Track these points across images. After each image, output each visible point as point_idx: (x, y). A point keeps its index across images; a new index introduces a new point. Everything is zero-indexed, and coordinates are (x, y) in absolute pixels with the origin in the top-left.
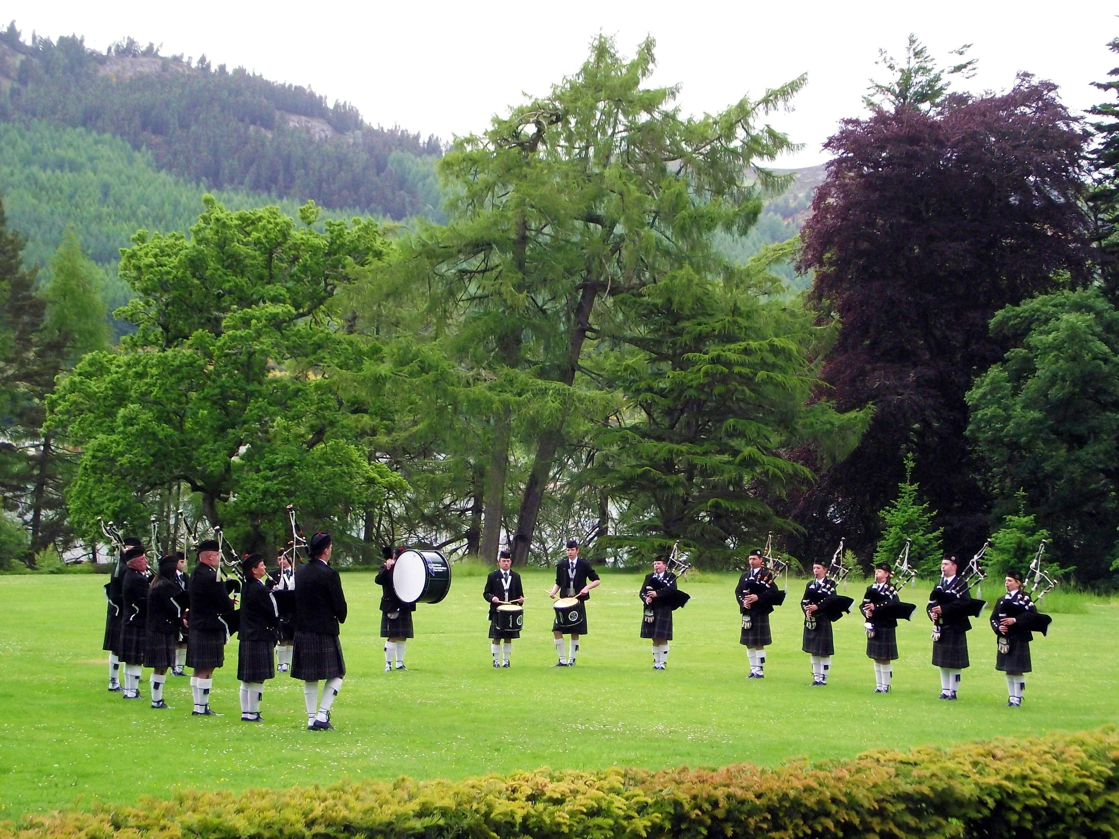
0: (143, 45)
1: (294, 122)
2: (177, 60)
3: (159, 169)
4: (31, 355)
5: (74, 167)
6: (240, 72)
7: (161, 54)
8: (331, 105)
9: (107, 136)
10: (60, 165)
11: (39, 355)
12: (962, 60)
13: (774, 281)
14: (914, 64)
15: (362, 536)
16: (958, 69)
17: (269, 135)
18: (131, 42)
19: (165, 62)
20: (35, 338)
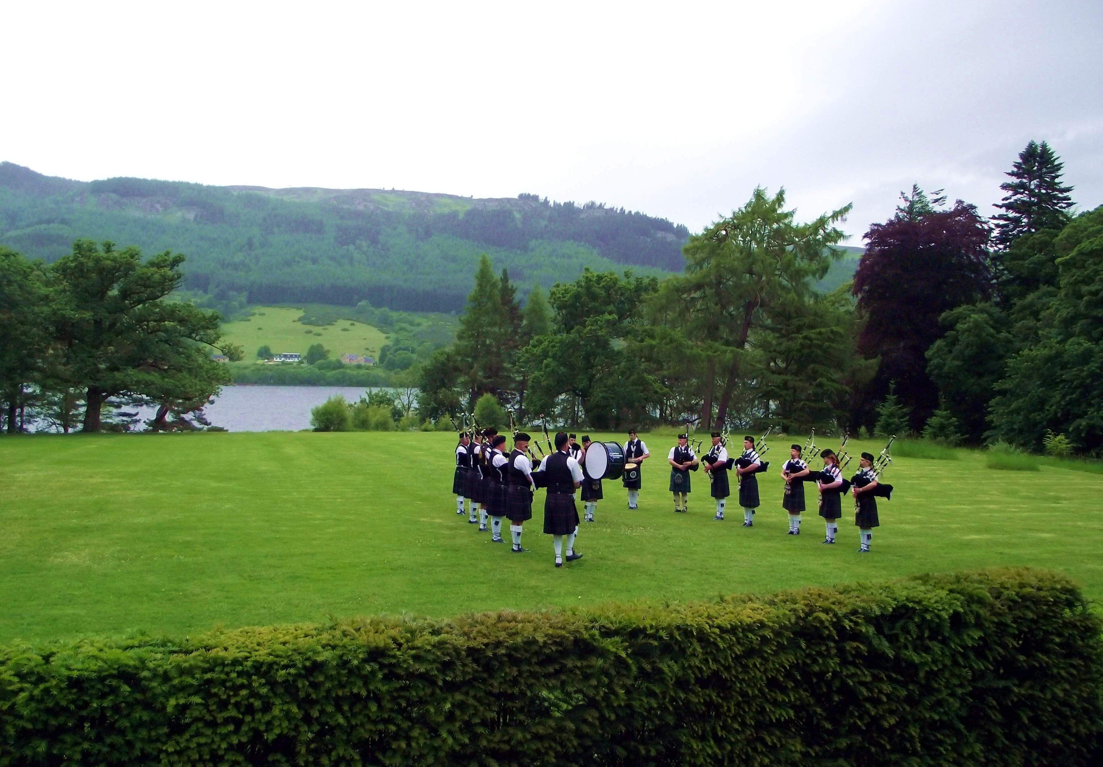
0: (598, 203)
1: (660, 234)
2: (612, 209)
3: (603, 256)
4: (517, 338)
5: (570, 257)
6: (637, 213)
7: (605, 207)
8: (675, 226)
9: (583, 243)
10: (563, 256)
11: (521, 337)
12: (939, 197)
13: (846, 299)
14: (916, 198)
15: (658, 416)
16: (936, 201)
17: (649, 240)
18: (593, 203)
19: (607, 211)
20: (519, 330)
